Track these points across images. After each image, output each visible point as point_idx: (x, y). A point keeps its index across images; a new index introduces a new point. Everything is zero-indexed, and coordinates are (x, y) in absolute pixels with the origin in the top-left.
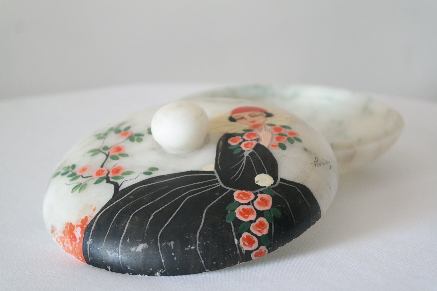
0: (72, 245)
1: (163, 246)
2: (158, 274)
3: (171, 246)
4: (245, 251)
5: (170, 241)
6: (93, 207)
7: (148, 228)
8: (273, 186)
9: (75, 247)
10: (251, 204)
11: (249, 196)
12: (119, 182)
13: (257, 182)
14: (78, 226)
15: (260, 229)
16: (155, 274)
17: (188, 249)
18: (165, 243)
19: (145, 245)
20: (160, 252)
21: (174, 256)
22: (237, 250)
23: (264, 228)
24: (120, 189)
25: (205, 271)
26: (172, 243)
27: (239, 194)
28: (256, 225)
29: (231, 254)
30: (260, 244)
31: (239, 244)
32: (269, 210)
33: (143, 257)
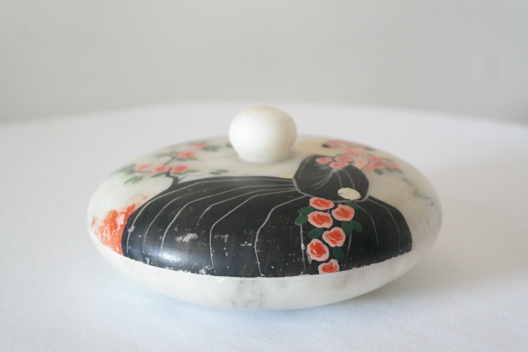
0: (111, 234)
1: (215, 238)
2: (203, 271)
3: (224, 240)
4: (311, 260)
5: (224, 234)
6: (144, 196)
7: (201, 218)
8: (358, 201)
9: (114, 235)
10: (329, 212)
11: (327, 205)
12: (180, 177)
13: (341, 194)
14: (122, 213)
15: (334, 239)
16: (200, 272)
17: (244, 245)
18: (218, 236)
19: (195, 235)
20: (210, 244)
21: (225, 251)
22: (302, 257)
23: (339, 238)
24: (179, 182)
25: (260, 276)
26: (227, 236)
27: (316, 201)
28: (331, 234)
29: (294, 260)
30: (331, 257)
31: (305, 250)
32: (348, 222)
33: (189, 248)
